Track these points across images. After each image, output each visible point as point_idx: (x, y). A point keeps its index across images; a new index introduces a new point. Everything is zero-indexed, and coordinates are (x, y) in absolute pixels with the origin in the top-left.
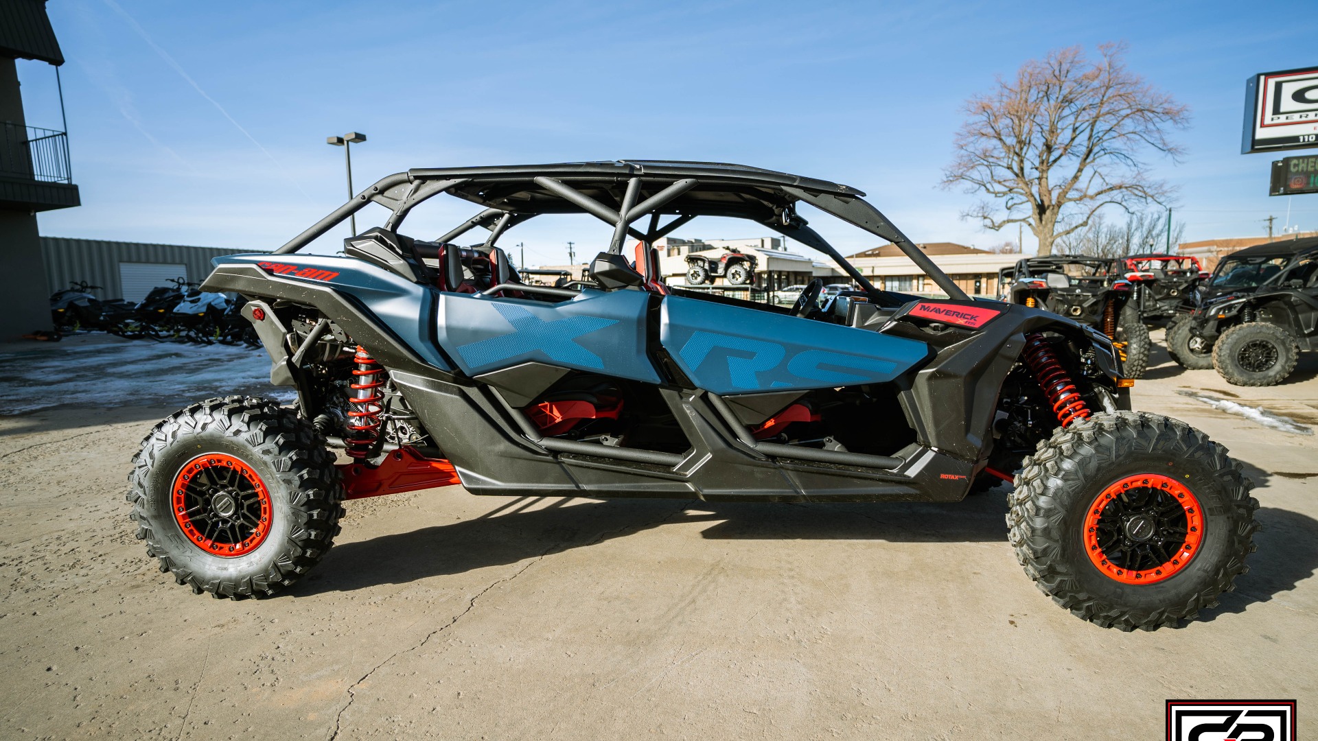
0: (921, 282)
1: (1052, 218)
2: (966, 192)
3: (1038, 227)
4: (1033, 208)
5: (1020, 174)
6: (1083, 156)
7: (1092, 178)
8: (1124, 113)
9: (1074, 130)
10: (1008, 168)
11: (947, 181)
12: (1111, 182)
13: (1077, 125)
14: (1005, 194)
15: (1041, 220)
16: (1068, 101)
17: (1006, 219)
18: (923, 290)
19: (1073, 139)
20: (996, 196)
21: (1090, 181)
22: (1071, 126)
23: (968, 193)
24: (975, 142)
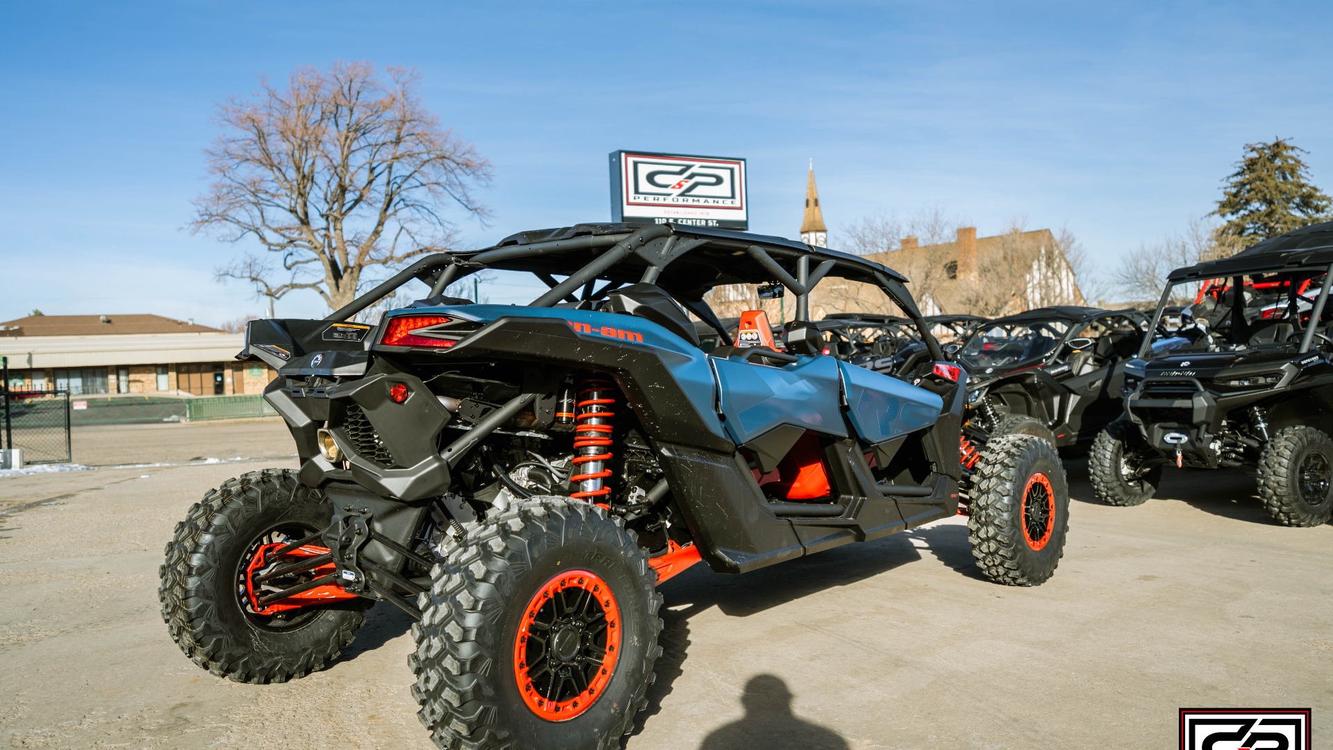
0: (123, 378)
1: (351, 284)
2: (222, 239)
3: (335, 296)
4: (326, 270)
5: (305, 221)
6: (380, 206)
7: (398, 235)
8: (425, 157)
9: (372, 170)
10: (291, 211)
11: (202, 221)
12: (422, 243)
13: (374, 165)
14: (283, 247)
15: (338, 287)
16: (359, 130)
17: (288, 282)
18: (128, 391)
19: (370, 182)
20: (270, 249)
21: (396, 239)
22: (367, 166)
23: (224, 240)
24: (234, 167)
